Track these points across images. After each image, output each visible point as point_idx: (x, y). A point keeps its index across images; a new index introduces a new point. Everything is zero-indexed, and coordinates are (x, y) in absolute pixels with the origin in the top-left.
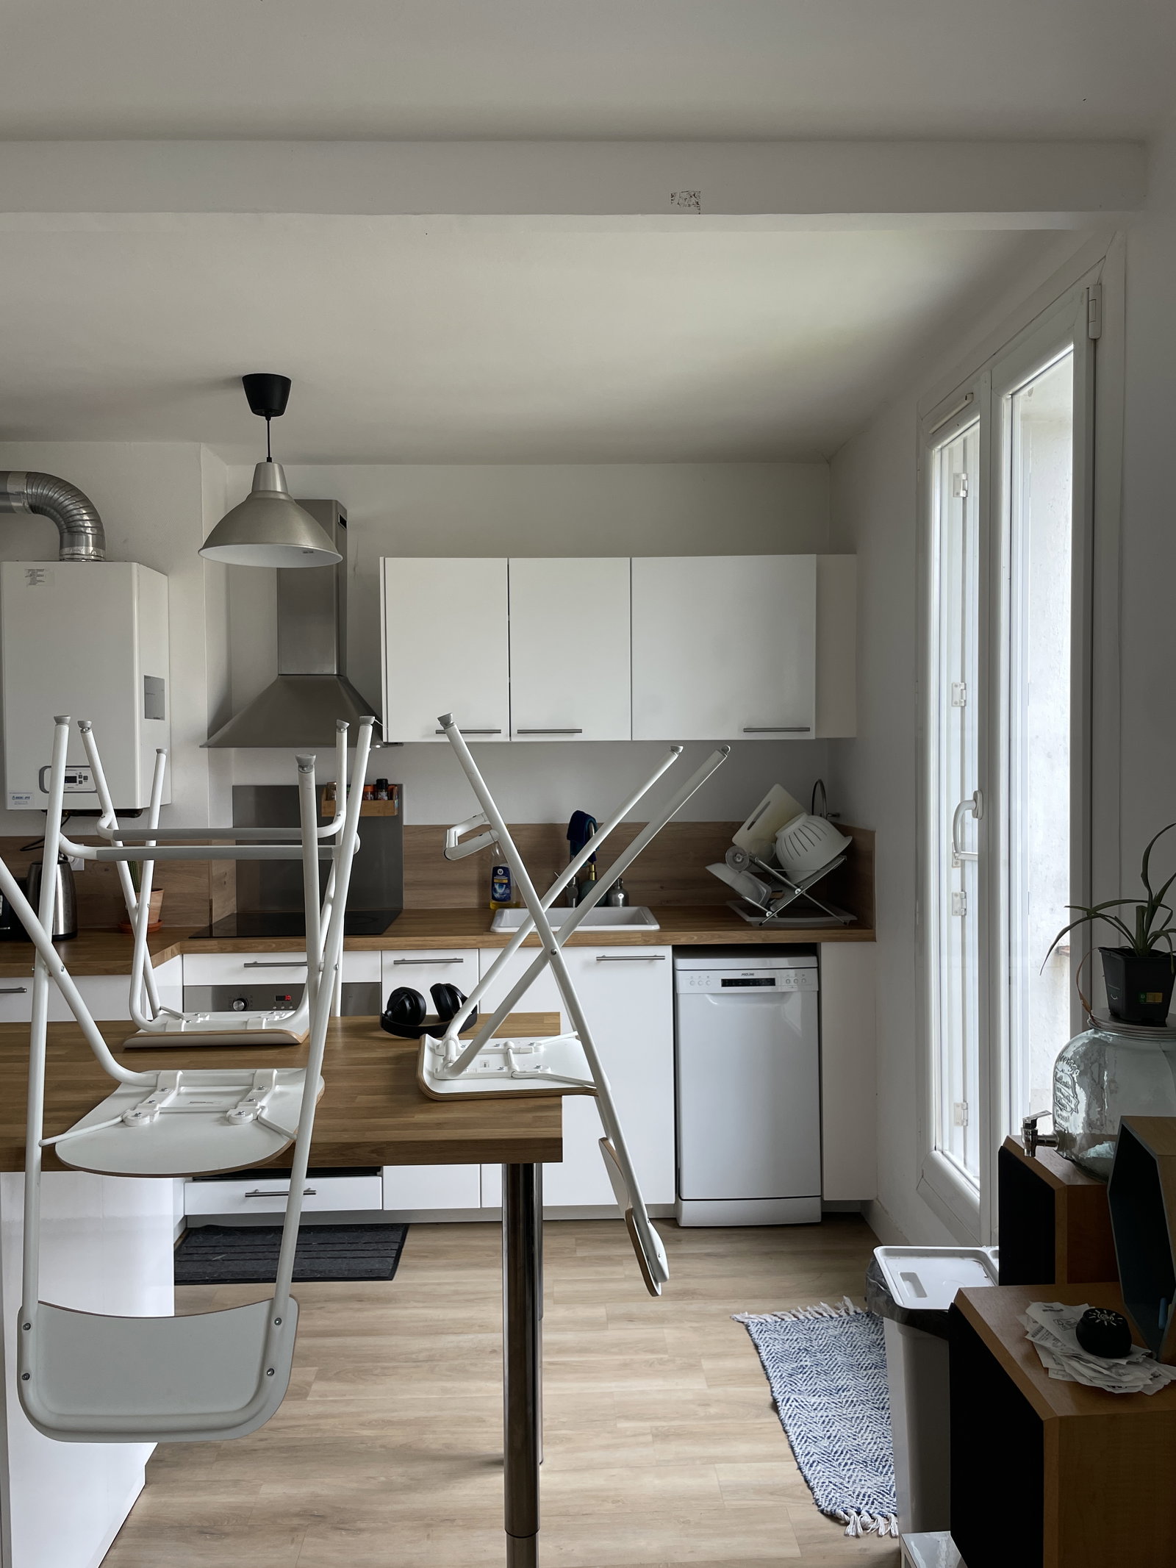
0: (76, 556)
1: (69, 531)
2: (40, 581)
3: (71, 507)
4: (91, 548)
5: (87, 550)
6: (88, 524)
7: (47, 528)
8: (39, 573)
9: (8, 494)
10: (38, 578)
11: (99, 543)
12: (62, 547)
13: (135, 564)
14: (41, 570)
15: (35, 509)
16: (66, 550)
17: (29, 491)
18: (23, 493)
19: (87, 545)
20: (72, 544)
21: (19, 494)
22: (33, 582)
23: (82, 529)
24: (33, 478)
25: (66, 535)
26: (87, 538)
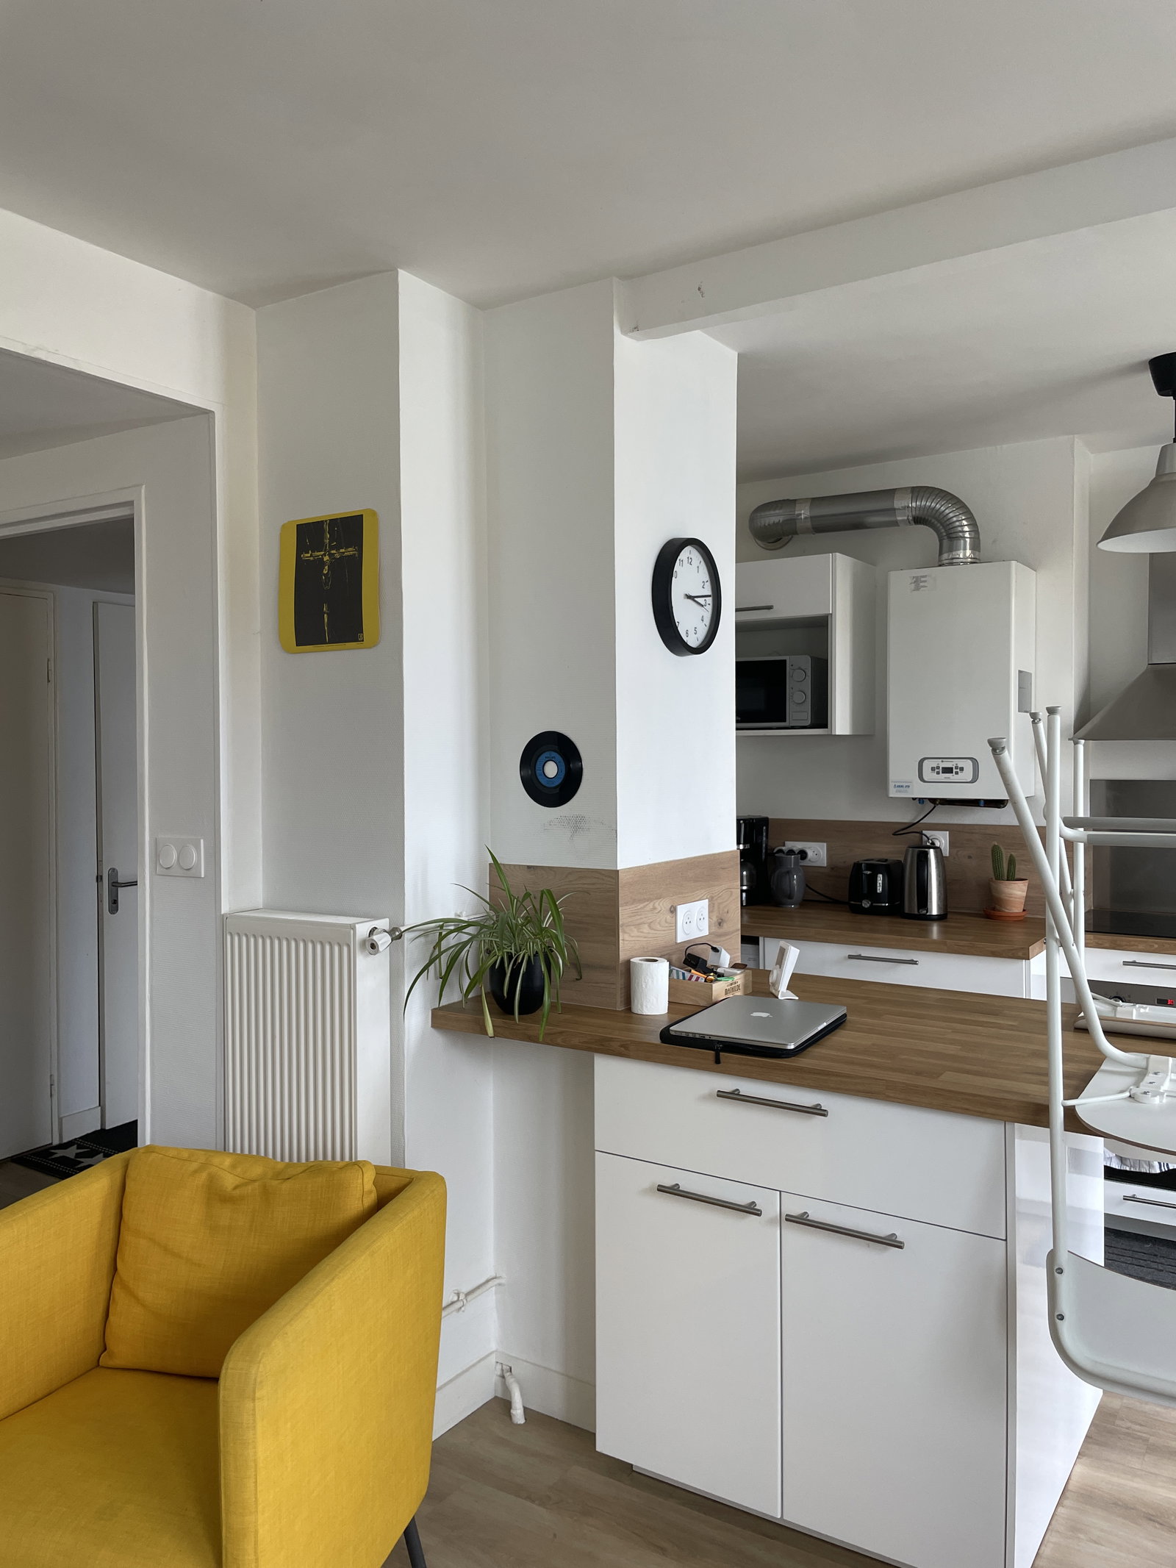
0: (955, 561)
1: (948, 536)
2: (923, 587)
3: (951, 515)
4: (968, 552)
5: (965, 554)
6: (966, 529)
7: (927, 535)
8: (923, 579)
9: (895, 509)
10: (921, 584)
11: (976, 547)
12: (941, 554)
13: (1014, 563)
14: (923, 577)
15: (918, 520)
16: (945, 556)
17: (914, 504)
18: (908, 507)
19: (965, 549)
20: (951, 550)
21: (904, 508)
22: (917, 588)
23: (961, 534)
24: (917, 492)
25: (946, 542)
26: (965, 542)
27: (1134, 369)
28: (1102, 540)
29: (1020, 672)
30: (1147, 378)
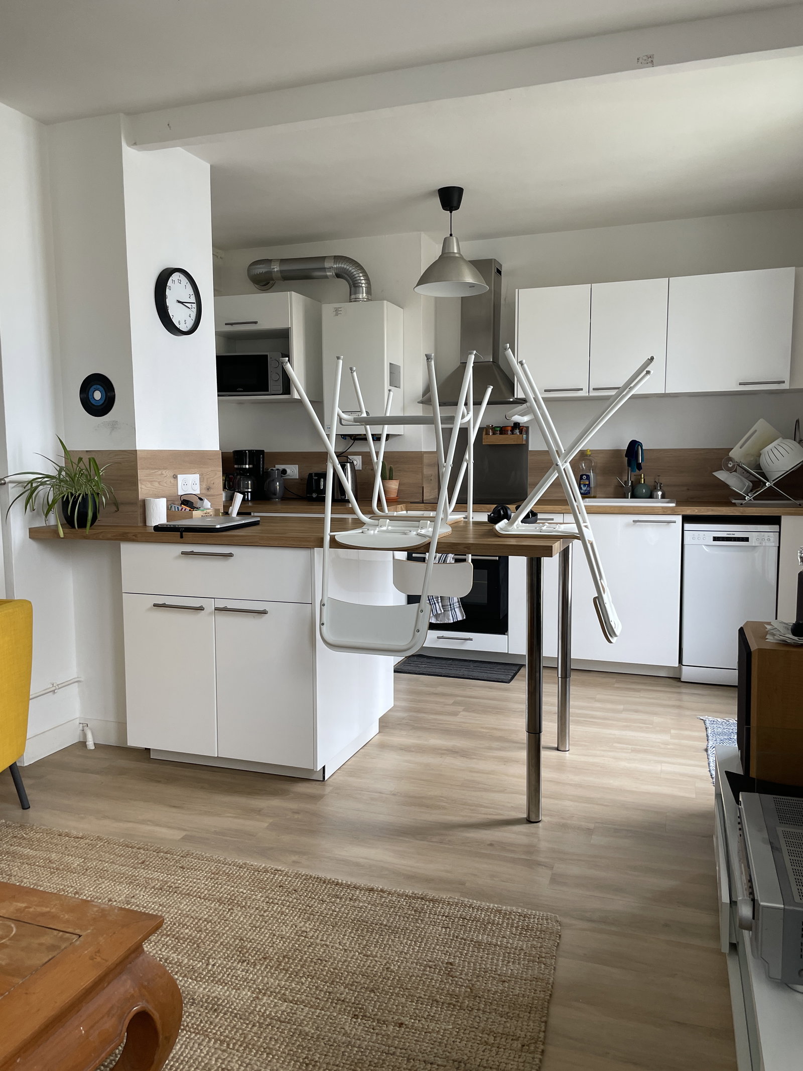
0: (357, 299)
1: (354, 286)
2: (339, 314)
3: (355, 273)
4: (364, 295)
5: (362, 296)
6: (363, 282)
7: (343, 285)
8: (340, 309)
9: (325, 268)
10: (339, 312)
11: (369, 292)
12: (350, 295)
13: (385, 302)
14: (340, 308)
15: (338, 276)
16: (353, 297)
17: (335, 266)
18: (332, 267)
19: (363, 293)
20: (355, 293)
21: (330, 268)
22: (337, 315)
23: (360, 285)
24: (337, 258)
25: (353, 288)
26: (363, 289)
27: (430, 194)
28: (417, 286)
29: (390, 364)
30: (437, 201)
